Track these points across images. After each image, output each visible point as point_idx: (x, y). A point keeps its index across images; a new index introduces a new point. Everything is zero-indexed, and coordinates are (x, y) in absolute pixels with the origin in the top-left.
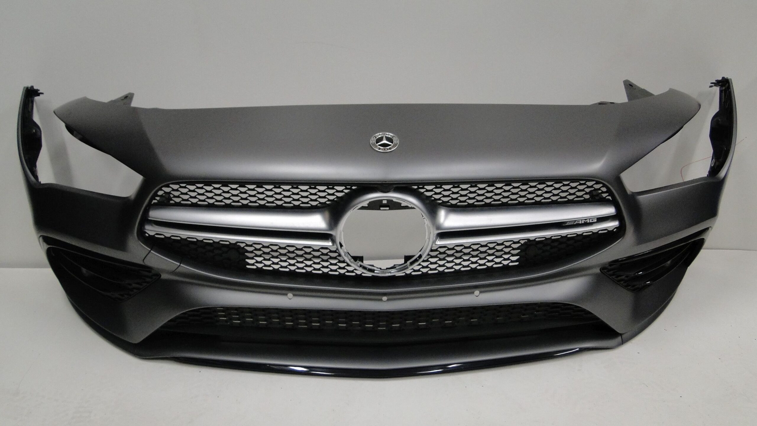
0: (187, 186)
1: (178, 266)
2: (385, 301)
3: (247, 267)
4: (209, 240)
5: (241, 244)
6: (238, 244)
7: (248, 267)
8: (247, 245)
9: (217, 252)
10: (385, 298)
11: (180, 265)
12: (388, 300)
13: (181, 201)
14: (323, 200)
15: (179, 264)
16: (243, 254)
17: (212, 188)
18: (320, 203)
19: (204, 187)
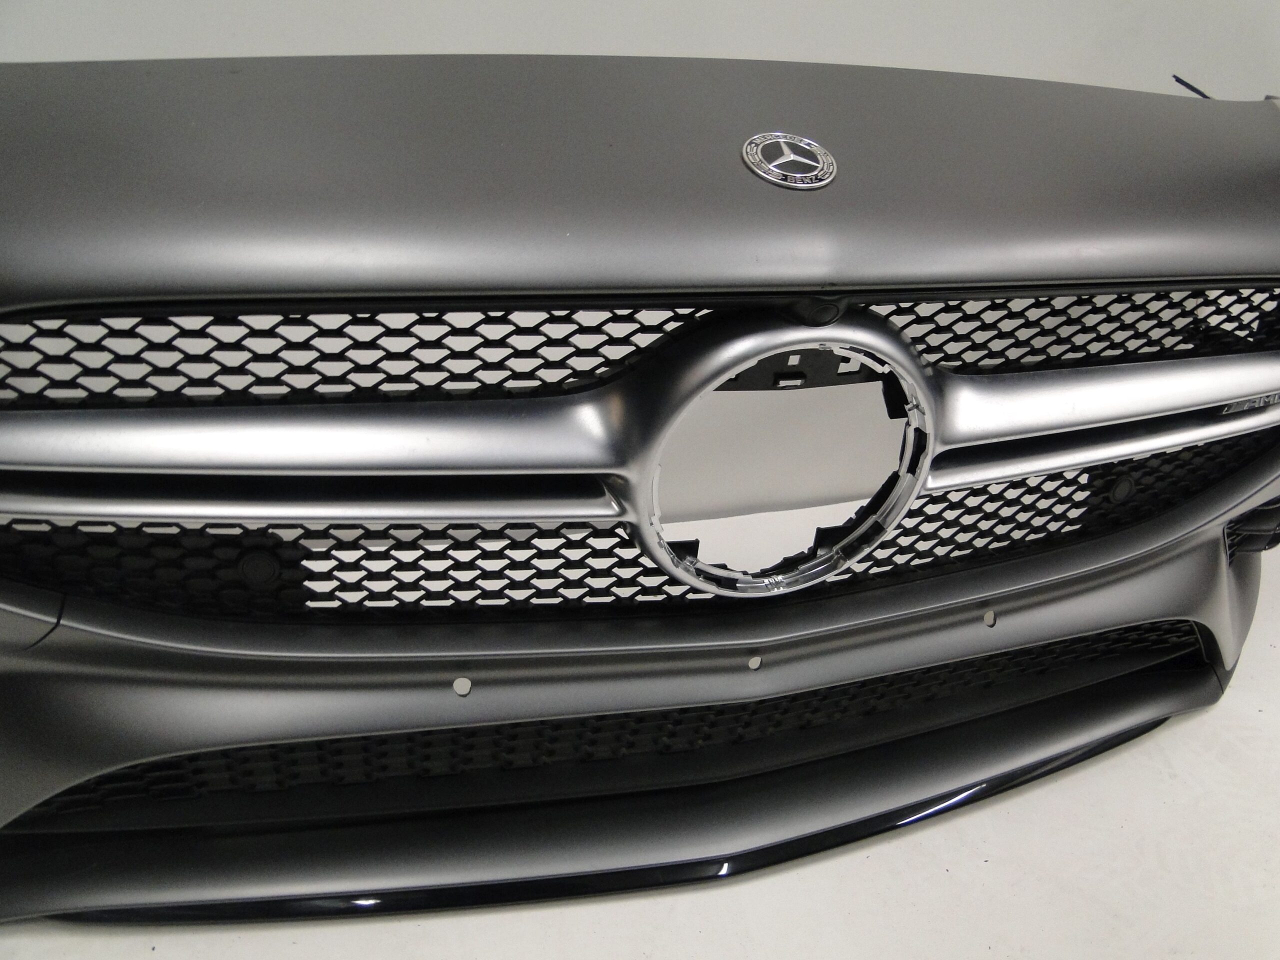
0: (70, 329)
1: (51, 627)
2: (756, 670)
3: (308, 607)
4: (169, 525)
5: (280, 532)
6: (270, 531)
7: (311, 604)
8: (309, 534)
9: (193, 563)
10: (754, 662)
11: (58, 624)
12: (762, 666)
13: (45, 389)
14: (584, 364)
15: (54, 620)
16: (296, 564)
17: (172, 331)
18: (576, 373)
19: (141, 330)
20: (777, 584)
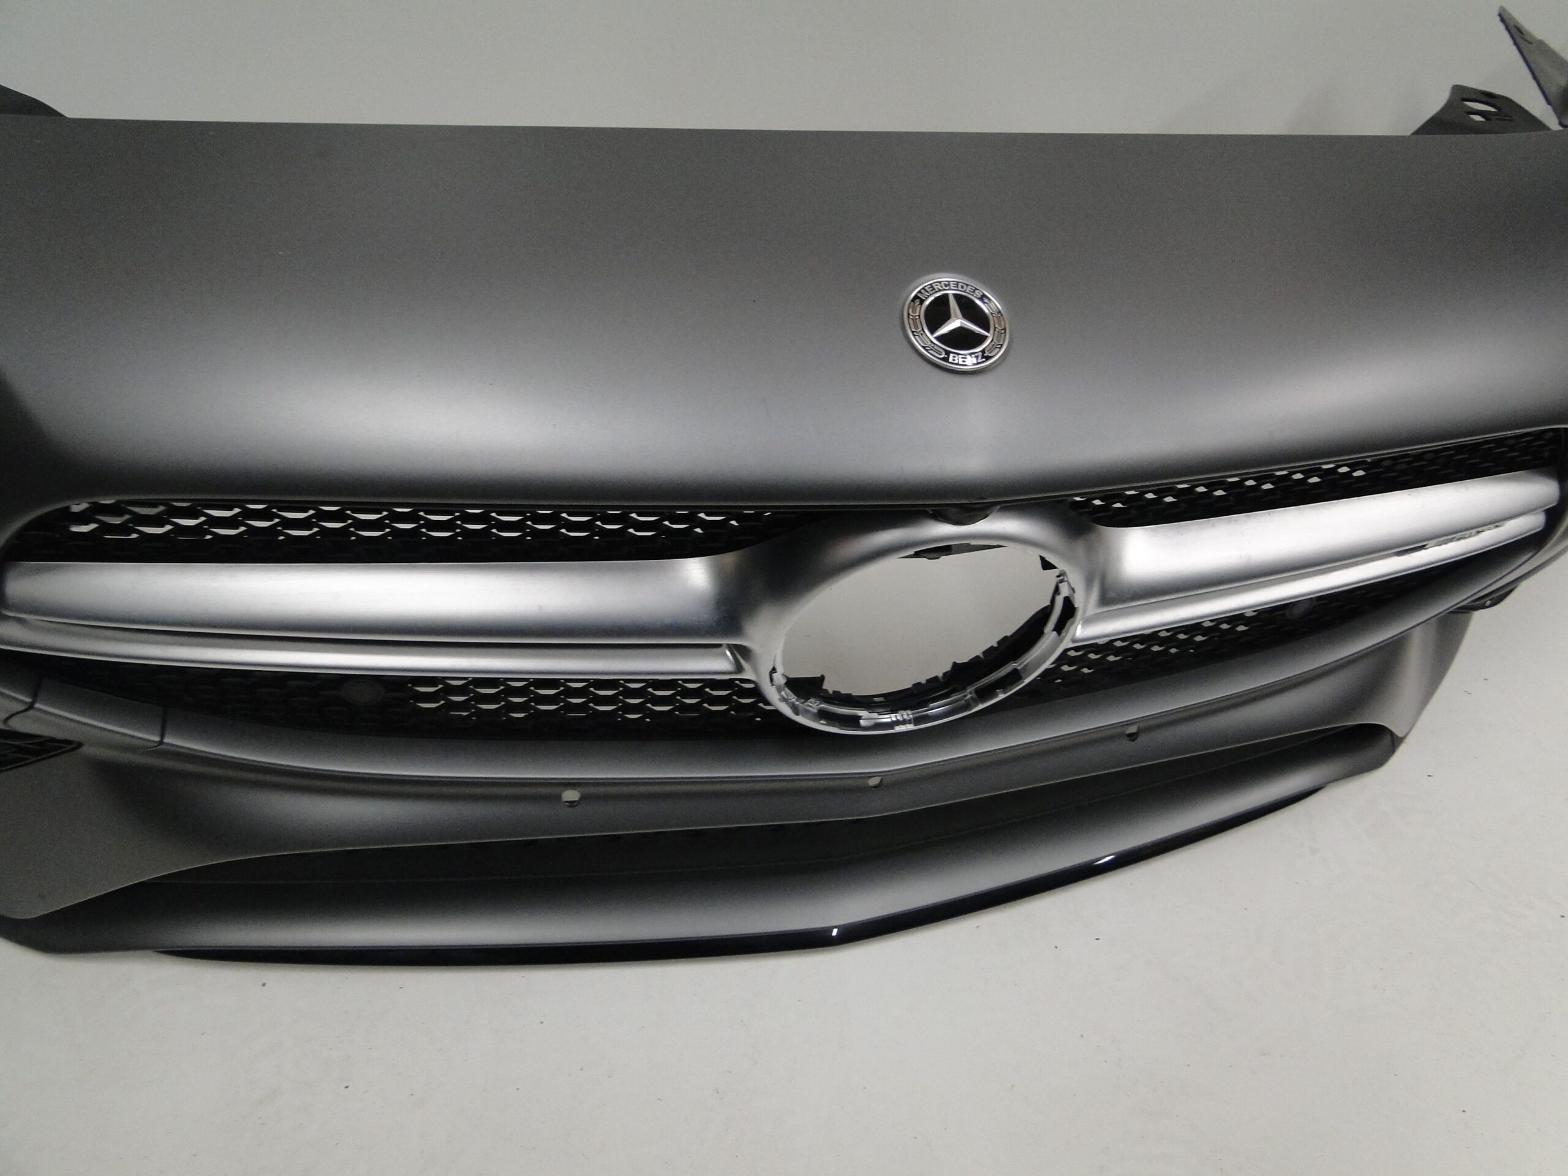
1: (155, 744)
2: (875, 787)
10: (874, 780)
11: (161, 742)
12: (882, 784)
15: (157, 739)
20: (904, 722)
